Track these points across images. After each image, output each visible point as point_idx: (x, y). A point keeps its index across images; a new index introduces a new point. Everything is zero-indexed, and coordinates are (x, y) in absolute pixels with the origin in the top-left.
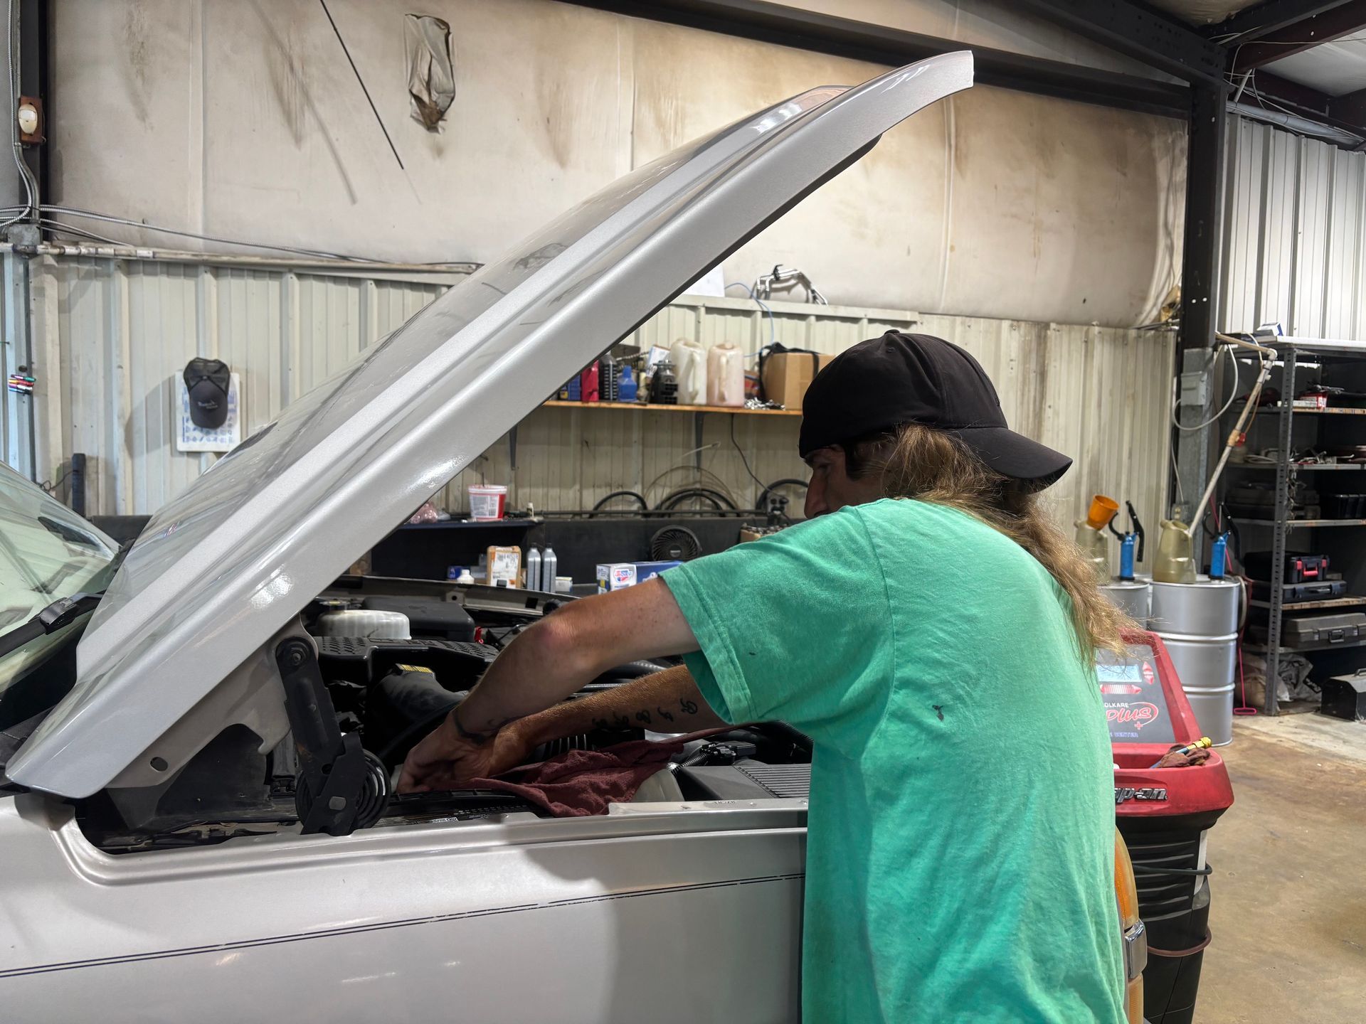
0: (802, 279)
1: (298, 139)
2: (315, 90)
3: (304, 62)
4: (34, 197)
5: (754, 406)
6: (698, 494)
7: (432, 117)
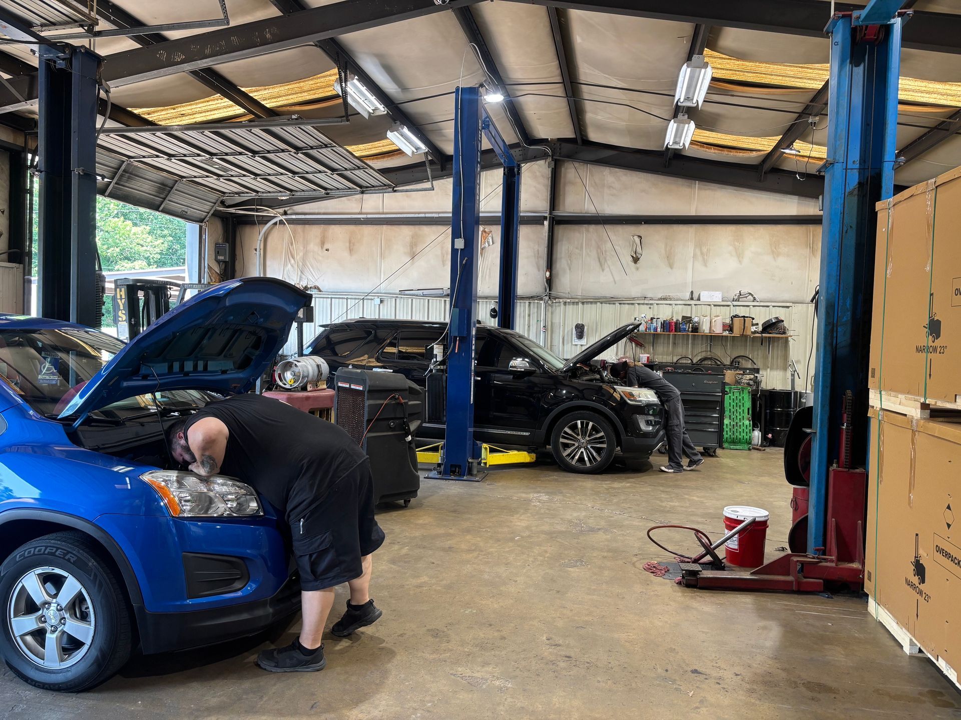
0: (750, 294)
1: (603, 270)
2: (608, 258)
3: (605, 251)
4: (548, 290)
5: (726, 333)
6: (710, 359)
7: (636, 260)
